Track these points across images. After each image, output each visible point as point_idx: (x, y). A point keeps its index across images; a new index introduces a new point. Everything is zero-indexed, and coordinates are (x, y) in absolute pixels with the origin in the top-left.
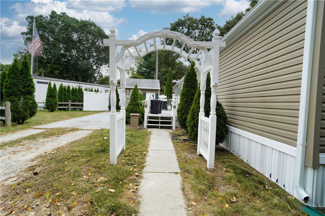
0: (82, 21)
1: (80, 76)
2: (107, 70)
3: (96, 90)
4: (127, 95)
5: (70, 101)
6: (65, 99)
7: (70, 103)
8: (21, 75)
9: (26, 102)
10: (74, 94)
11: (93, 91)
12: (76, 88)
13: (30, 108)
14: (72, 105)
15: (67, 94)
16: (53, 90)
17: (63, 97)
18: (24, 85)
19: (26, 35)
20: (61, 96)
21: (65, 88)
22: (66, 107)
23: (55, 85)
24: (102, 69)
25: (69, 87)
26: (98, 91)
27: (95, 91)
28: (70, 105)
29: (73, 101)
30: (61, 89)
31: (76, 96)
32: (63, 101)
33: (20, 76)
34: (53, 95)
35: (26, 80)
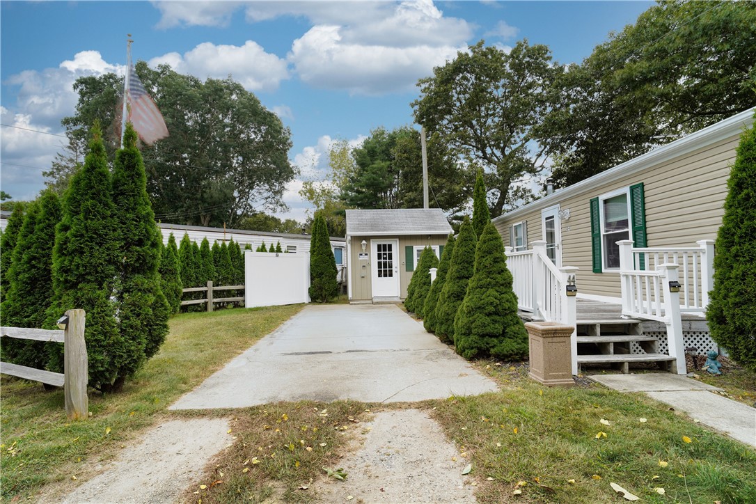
0: (211, 82)
1: (205, 217)
2: (267, 198)
3: (275, 247)
4: (361, 255)
5: (210, 283)
6: (197, 278)
7: (210, 287)
8: (116, 201)
9: (134, 305)
10: (219, 261)
11: (266, 251)
12: (224, 245)
13: (146, 326)
14: (217, 294)
15: (202, 261)
16: (168, 254)
17: (192, 271)
18: (125, 239)
19: (75, 124)
20: (187, 268)
21: (195, 246)
22: (201, 301)
23: (172, 240)
24: (253, 197)
25: (205, 243)
26: (279, 250)
27: (272, 250)
28: (210, 294)
29: (218, 280)
30: (186, 248)
31: (226, 266)
32: (192, 284)
33: (113, 204)
34: (170, 268)
35: (133, 220)
